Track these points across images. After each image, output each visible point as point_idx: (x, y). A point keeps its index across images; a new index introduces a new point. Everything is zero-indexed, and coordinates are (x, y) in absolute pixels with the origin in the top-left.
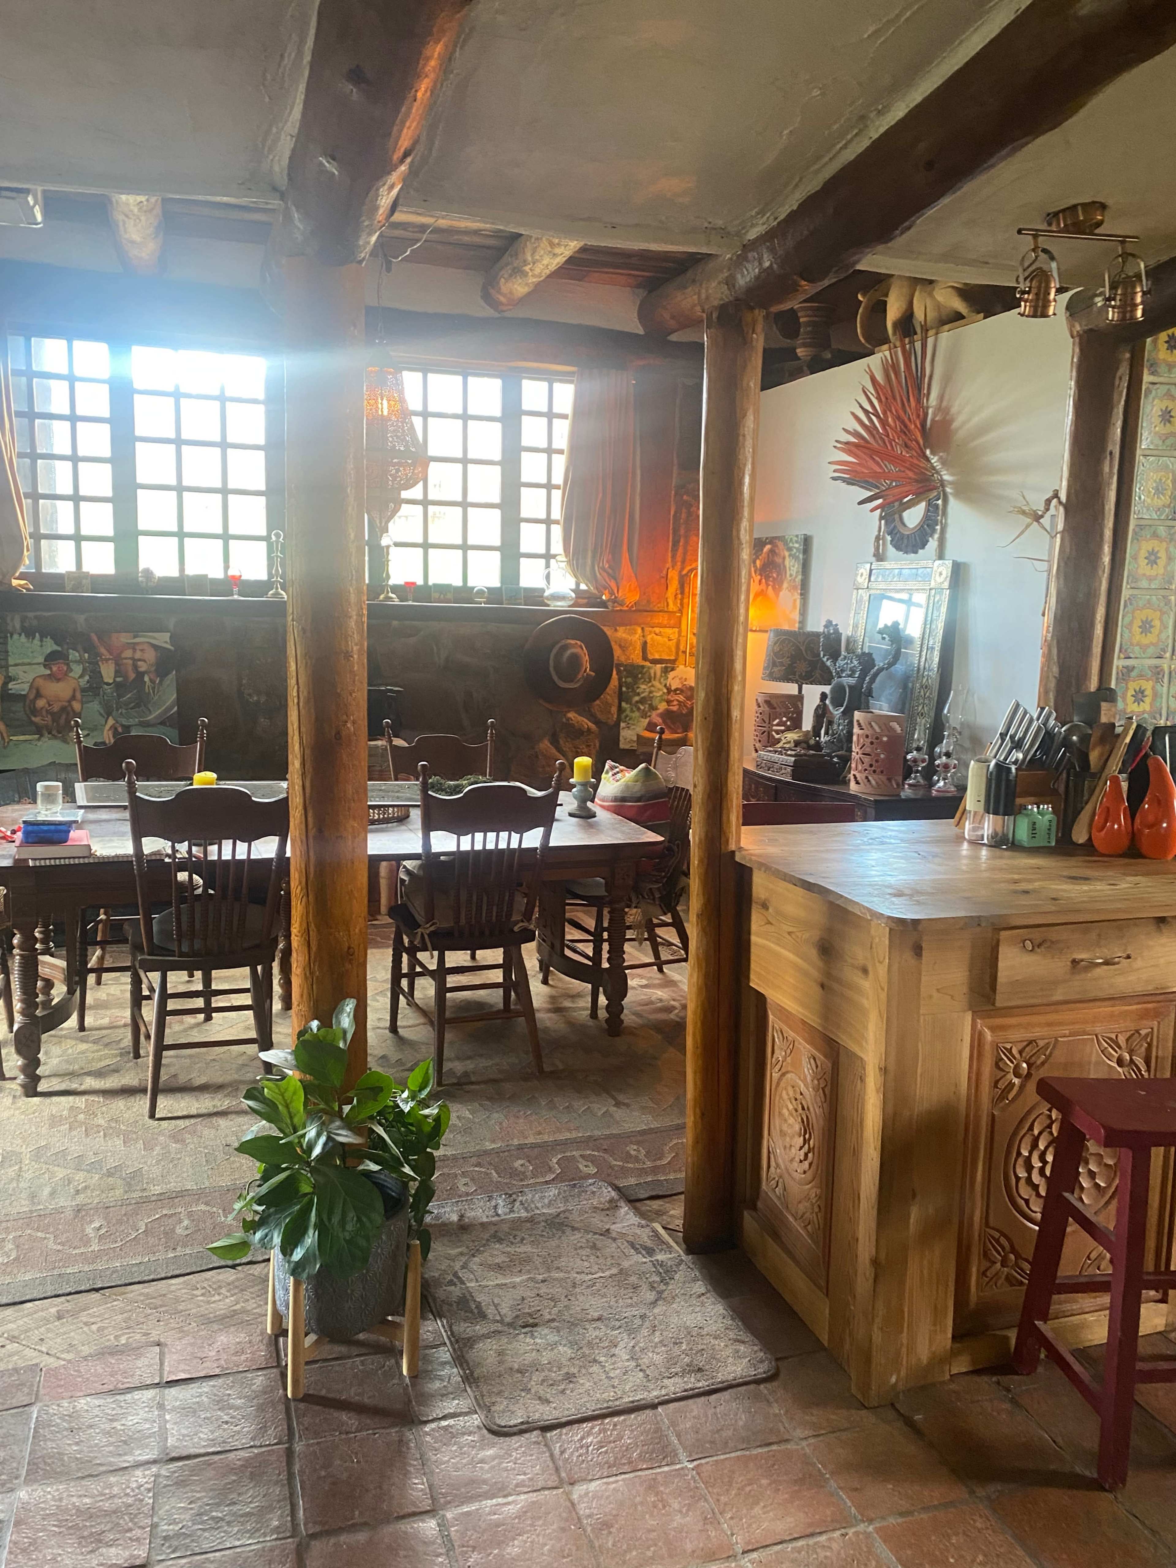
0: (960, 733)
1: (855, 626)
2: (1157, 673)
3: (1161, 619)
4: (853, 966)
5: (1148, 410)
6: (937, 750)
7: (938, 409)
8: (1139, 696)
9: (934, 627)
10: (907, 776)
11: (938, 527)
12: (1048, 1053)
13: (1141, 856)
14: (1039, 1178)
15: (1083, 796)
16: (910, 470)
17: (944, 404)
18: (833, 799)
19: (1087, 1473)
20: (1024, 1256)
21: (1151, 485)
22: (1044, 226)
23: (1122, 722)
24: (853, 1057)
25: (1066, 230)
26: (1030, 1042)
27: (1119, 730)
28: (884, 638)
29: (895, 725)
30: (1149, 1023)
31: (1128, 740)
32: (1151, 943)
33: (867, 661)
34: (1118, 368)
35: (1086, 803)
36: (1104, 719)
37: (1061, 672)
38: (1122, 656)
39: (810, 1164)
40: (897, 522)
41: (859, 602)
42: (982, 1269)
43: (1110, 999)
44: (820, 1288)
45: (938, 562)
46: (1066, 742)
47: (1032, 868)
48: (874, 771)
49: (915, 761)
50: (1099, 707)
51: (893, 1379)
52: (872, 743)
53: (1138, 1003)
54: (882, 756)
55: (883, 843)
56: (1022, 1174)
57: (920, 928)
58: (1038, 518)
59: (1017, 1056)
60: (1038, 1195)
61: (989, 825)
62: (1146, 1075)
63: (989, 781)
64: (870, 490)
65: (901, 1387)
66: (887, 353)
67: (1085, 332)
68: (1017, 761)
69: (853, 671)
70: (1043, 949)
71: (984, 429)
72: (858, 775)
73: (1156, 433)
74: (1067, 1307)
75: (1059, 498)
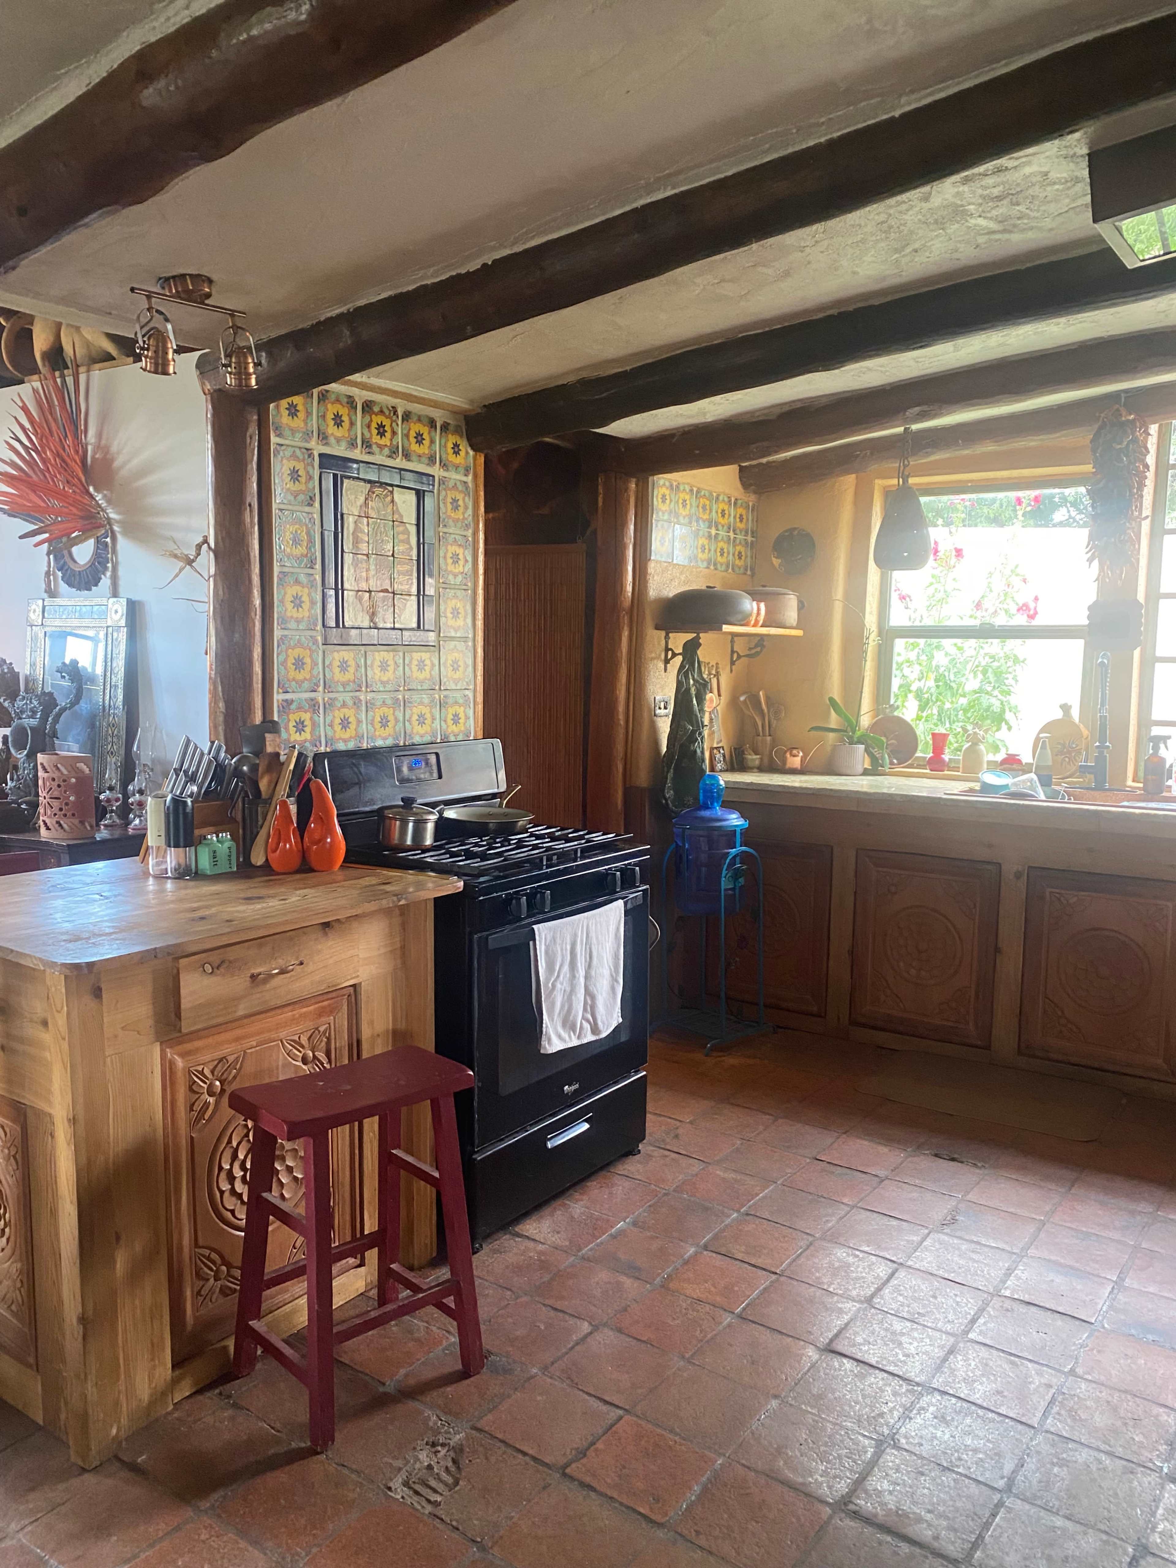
0: (152, 770)
1: (33, 665)
2: (314, 706)
3: (311, 656)
4: (31, 1021)
5: (278, 469)
6: (130, 787)
7: (98, 447)
8: (300, 726)
9: (114, 665)
10: (103, 817)
11: (109, 565)
12: (238, 1067)
13: (312, 870)
14: (242, 1186)
15: (257, 821)
16: (73, 506)
17: (103, 442)
18: (22, 848)
19: (303, 1445)
20: (235, 1265)
21: (289, 536)
22: (157, 289)
23: (287, 751)
24: (40, 1114)
25: (178, 295)
26: (221, 1060)
27: (283, 758)
28: (63, 677)
29: (82, 766)
30: (323, 1019)
31: (292, 767)
32: (319, 947)
33: (48, 702)
34: (247, 429)
35: (261, 827)
36: (269, 749)
37: (227, 707)
38: (281, 691)
39: (8, 1240)
40: (67, 558)
41: (34, 639)
42: (196, 1290)
43: (289, 1004)
44: (29, 1366)
45: (112, 600)
46: (237, 772)
47: (211, 895)
48: (65, 815)
49: (108, 800)
50: (264, 739)
51: (114, 1431)
52: (59, 786)
53: (316, 1003)
54: (72, 798)
55: (63, 889)
56: (225, 1187)
57: (95, 970)
58: (190, 562)
59: (210, 1076)
60: (243, 1202)
61: (172, 858)
62: (327, 1066)
63: (167, 816)
64: (36, 524)
65: (123, 1434)
66: (37, 385)
67: (215, 391)
68: (192, 793)
69: (34, 712)
70: (222, 970)
71: (145, 471)
72: (47, 821)
73: (288, 489)
74: (280, 1298)
75: (209, 545)
